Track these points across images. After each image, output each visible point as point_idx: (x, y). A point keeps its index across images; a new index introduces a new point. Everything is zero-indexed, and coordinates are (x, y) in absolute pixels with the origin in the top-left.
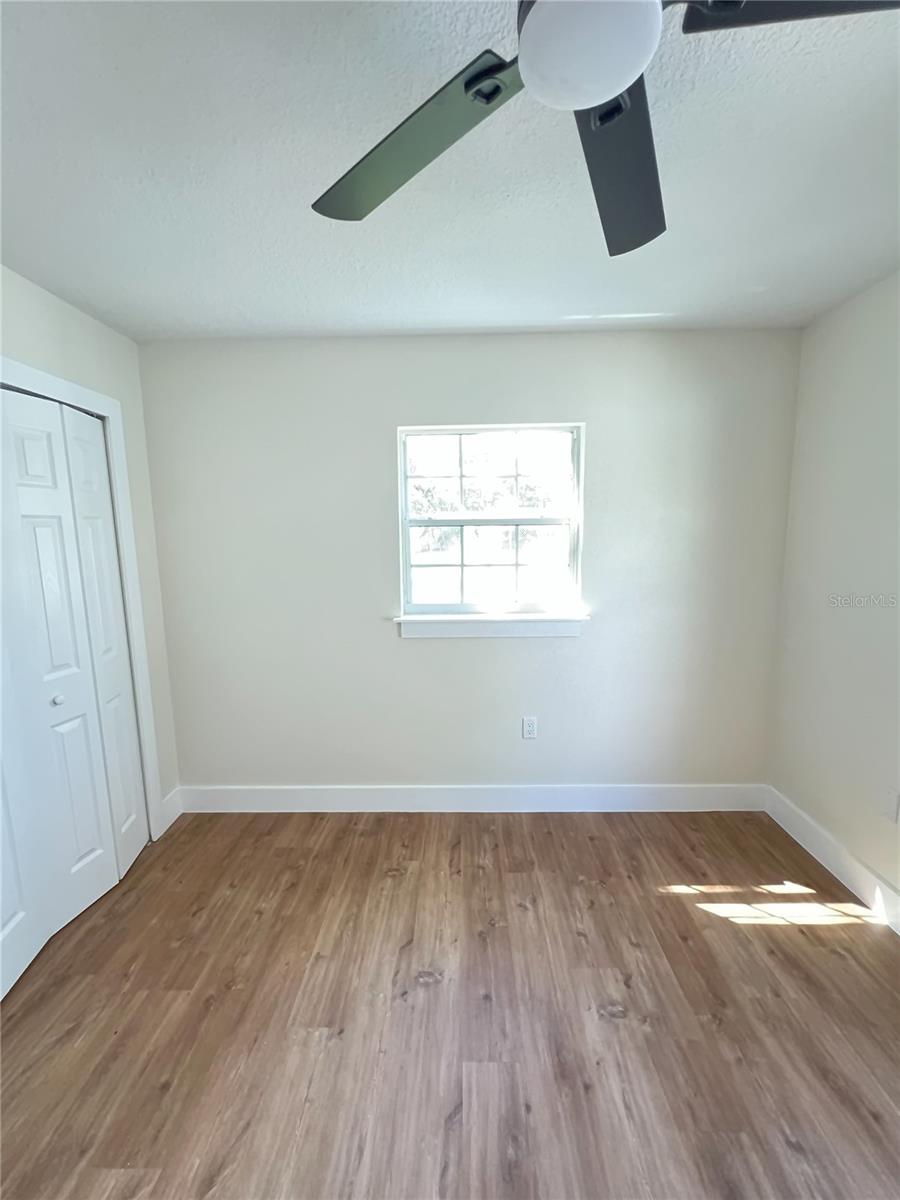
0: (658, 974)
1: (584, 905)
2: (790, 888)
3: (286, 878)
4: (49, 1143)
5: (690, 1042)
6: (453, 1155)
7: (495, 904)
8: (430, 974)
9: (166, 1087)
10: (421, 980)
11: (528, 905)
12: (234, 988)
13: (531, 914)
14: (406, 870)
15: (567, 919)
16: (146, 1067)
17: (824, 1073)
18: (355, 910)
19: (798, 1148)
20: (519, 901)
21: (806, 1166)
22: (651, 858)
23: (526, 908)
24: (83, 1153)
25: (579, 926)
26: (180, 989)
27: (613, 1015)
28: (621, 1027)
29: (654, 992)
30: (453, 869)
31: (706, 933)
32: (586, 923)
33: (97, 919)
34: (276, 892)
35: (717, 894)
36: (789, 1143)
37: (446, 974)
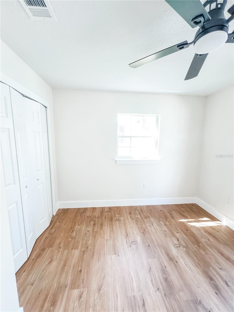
0: (184, 238)
1: (164, 225)
2: (205, 219)
3: (92, 223)
4: (56, 286)
5: (195, 251)
6: (153, 278)
7: (144, 226)
8: (134, 242)
9: (81, 271)
10: (133, 243)
11: (151, 225)
12: (89, 248)
13: (153, 228)
14: (120, 219)
15: (161, 228)
16: (74, 267)
17: (222, 255)
18: (112, 229)
19: (221, 269)
20: (149, 225)
21: (224, 272)
22: (174, 214)
23: (151, 226)
24: (66, 287)
25: (164, 229)
26: (75, 249)
27: (177, 247)
28: (180, 249)
29: (184, 242)
30: (131, 218)
31: (191, 229)
32: (165, 229)
33: (46, 235)
34: (91, 226)
35: (191, 221)
36: (219, 268)
37: (138, 241)
